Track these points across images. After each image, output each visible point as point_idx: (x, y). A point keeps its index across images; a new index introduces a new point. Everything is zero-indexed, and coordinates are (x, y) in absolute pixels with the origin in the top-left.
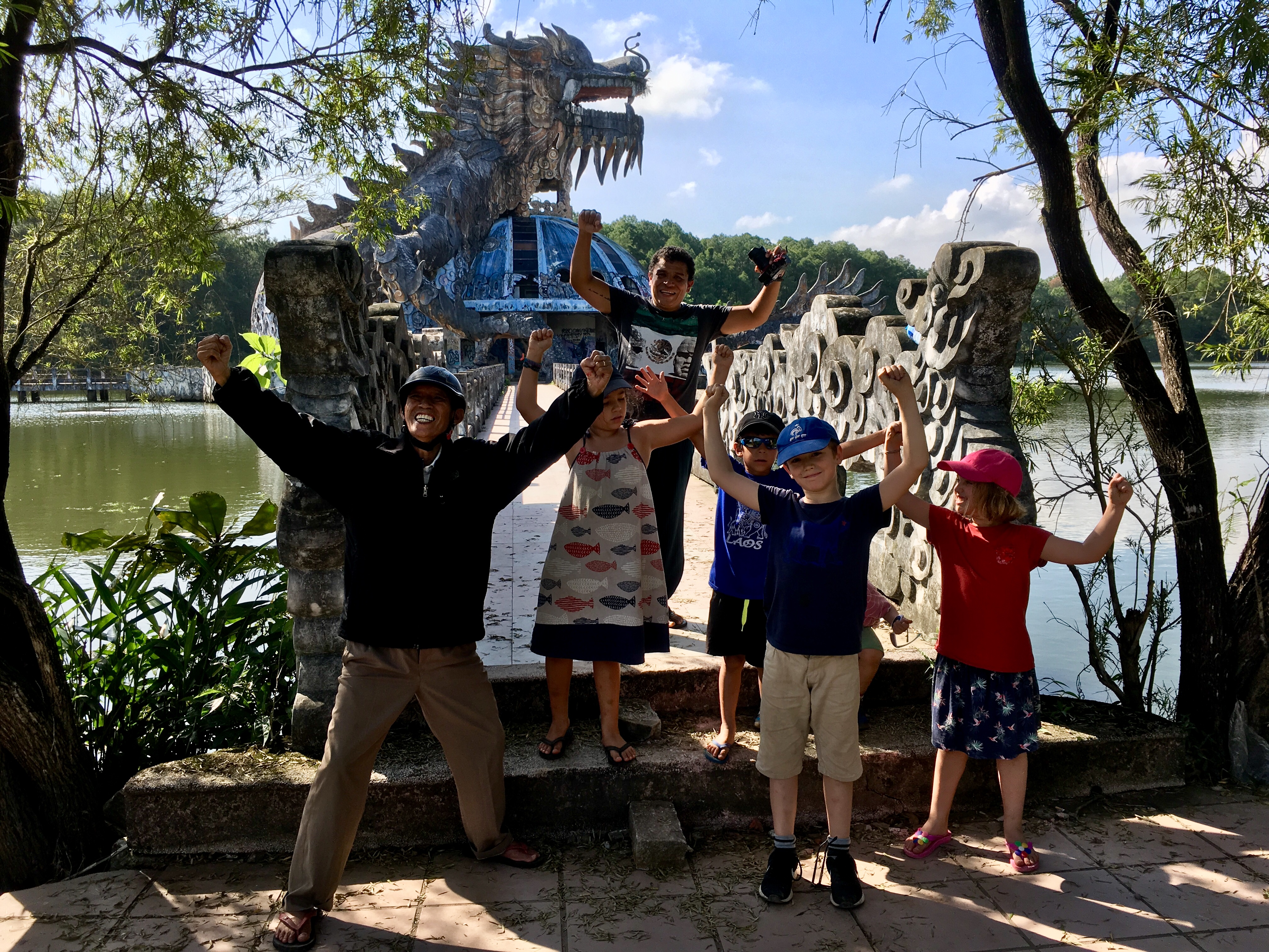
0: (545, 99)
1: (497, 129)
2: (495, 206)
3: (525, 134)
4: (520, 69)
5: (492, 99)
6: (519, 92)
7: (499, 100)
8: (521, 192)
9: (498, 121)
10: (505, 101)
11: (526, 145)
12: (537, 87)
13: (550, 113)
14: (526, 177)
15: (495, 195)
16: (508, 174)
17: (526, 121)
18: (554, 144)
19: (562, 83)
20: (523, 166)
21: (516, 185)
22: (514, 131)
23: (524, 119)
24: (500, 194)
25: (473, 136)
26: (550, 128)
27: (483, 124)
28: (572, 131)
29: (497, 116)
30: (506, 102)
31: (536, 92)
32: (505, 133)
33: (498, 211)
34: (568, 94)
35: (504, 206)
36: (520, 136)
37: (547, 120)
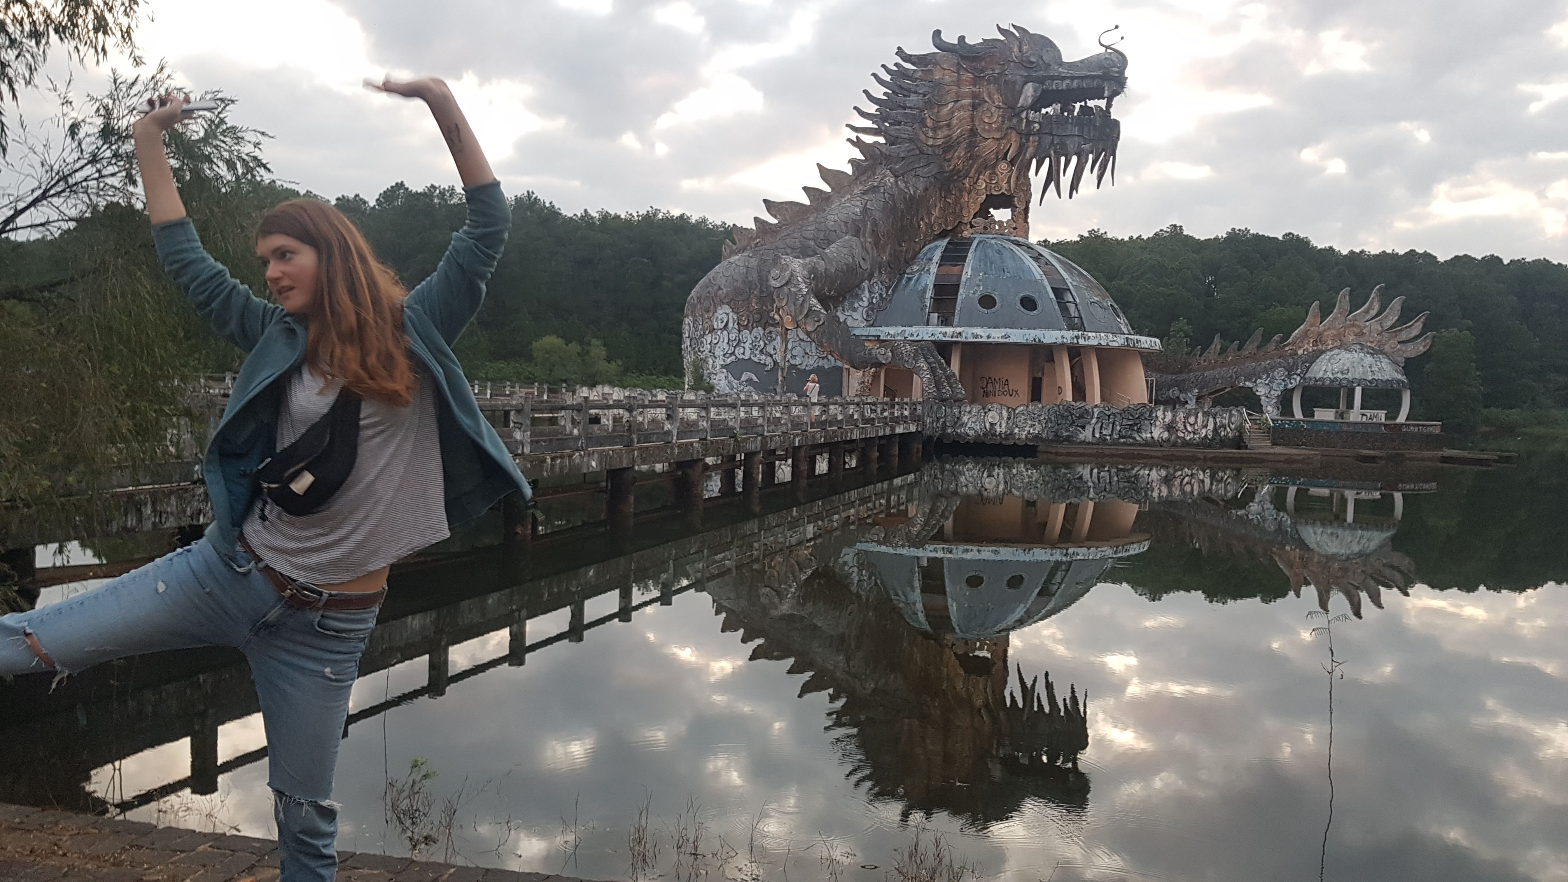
0: (998, 107)
1: (940, 142)
2: (930, 226)
3: (972, 146)
4: (971, 76)
5: (936, 110)
6: (967, 101)
7: (945, 110)
8: (961, 209)
9: (941, 134)
10: (952, 111)
11: (972, 157)
12: (989, 94)
13: (1003, 122)
14: (969, 193)
15: (930, 214)
16: (948, 191)
17: (973, 132)
18: (1005, 158)
19: (1018, 87)
20: (967, 181)
21: (957, 201)
22: (959, 143)
23: (972, 130)
24: (936, 213)
25: (908, 151)
26: (1002, 138)
27: (923, 137)
28: (1028, 140)
29: (940, 128)
30: (953, 113)
31: (987, 99)
32: (949, 146)
33: (933, 231)
34: (1026, 99)
35: (940, 225)
36: (966, 148)
37: (998, 129)
